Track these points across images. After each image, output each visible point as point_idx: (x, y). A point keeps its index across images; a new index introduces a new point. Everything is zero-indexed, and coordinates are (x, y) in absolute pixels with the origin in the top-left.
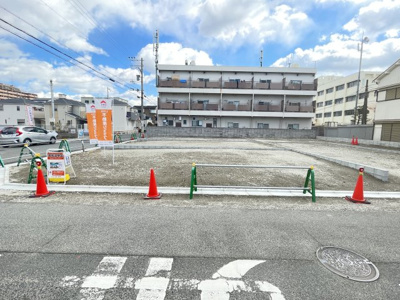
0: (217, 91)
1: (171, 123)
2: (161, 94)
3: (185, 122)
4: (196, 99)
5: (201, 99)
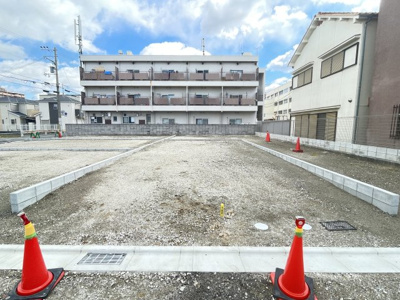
0: (147, 83)
1: (100, 120)
2: (86, 87)
3: (115, 119)
4: (125, 93)
5: (132, 93)
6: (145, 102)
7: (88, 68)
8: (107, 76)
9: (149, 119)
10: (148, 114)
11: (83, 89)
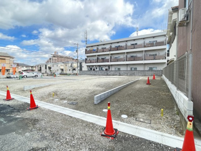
0: (108, 53)
1: (91, 69)
2: (87, 56)
3: (97, 68)
4: (100, 58)
5: (103, 57)
6: (108, 61)
7: (88, 49)
8: (94, 51)
9: (109, 68)
10: (109, 66)
11: (86, 57)
